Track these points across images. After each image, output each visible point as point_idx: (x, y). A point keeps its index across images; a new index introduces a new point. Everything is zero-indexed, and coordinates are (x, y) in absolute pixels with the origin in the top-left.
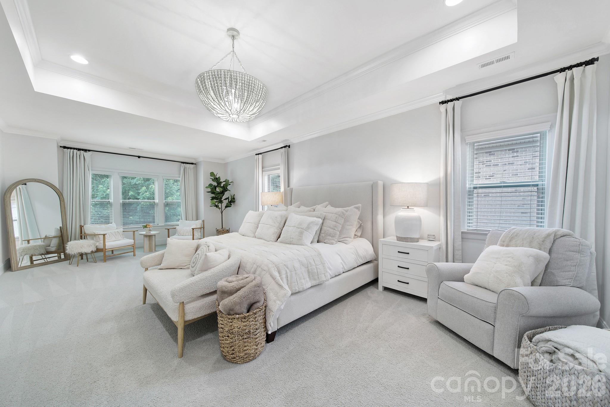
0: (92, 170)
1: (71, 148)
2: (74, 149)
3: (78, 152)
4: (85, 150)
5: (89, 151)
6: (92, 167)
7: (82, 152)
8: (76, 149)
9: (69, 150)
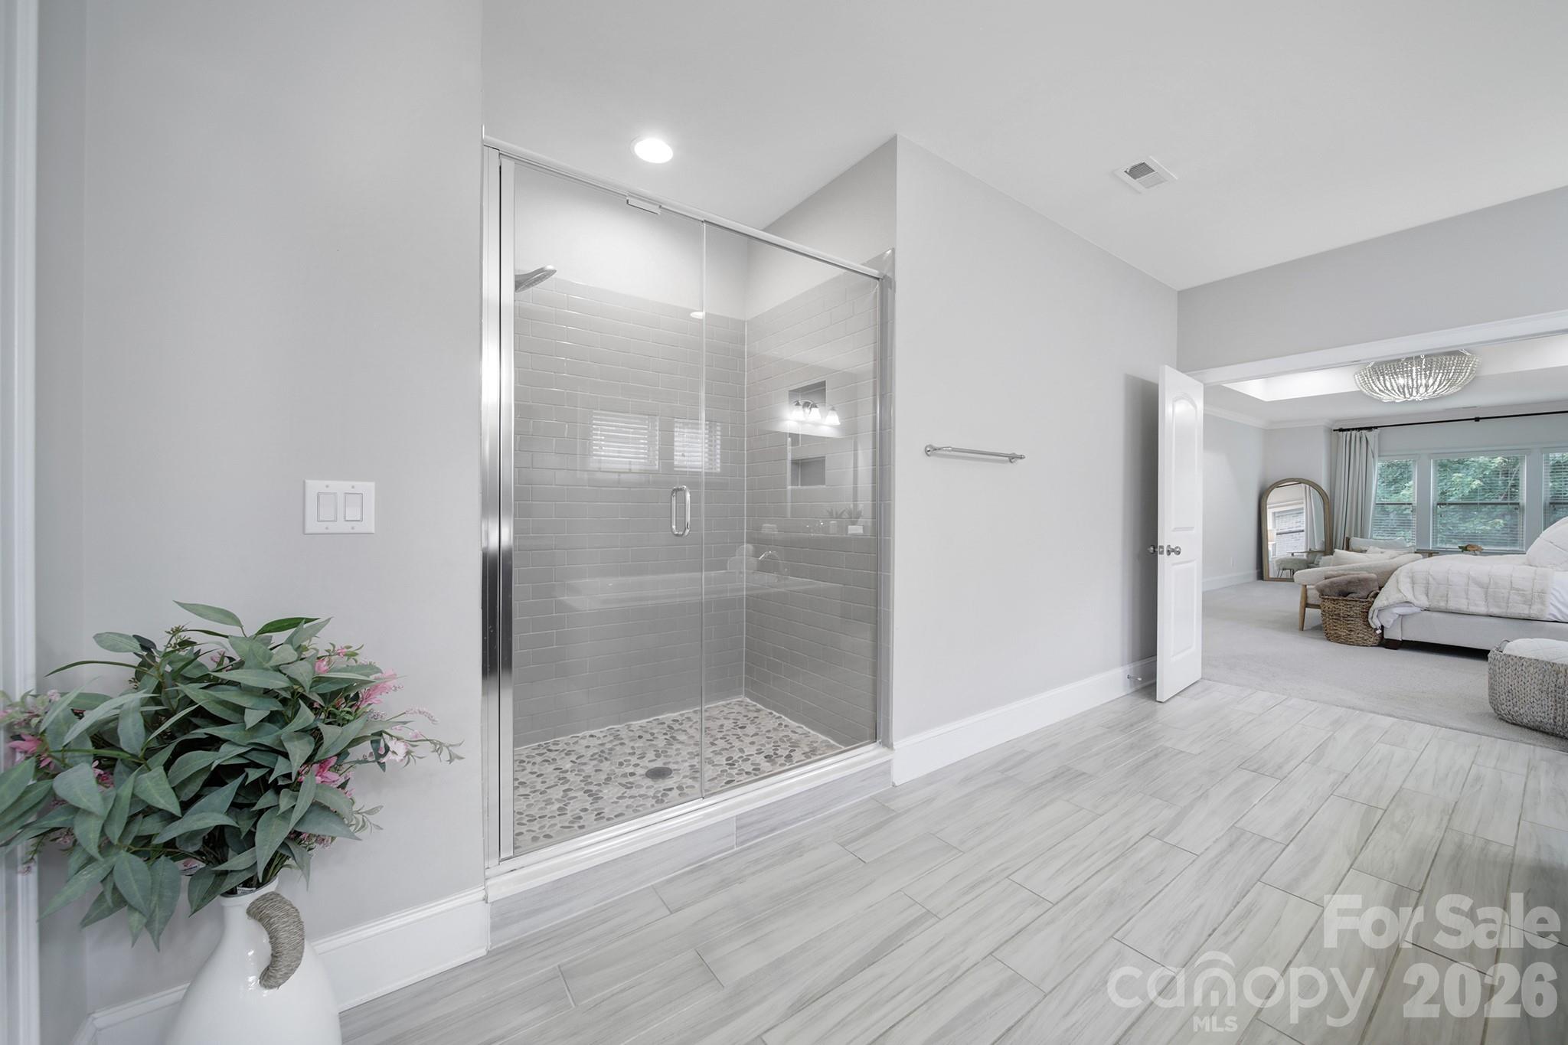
0: (1379, 456)
1: (1348, 430)
2: (1353, 429)
3: (1358, 433)
4: (1370, 429)
5: (1376, 428)
6: (1379, 451)
7: (1364, 432)
8: (1356, 429)
9: (1345, 433)
